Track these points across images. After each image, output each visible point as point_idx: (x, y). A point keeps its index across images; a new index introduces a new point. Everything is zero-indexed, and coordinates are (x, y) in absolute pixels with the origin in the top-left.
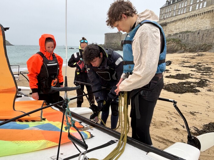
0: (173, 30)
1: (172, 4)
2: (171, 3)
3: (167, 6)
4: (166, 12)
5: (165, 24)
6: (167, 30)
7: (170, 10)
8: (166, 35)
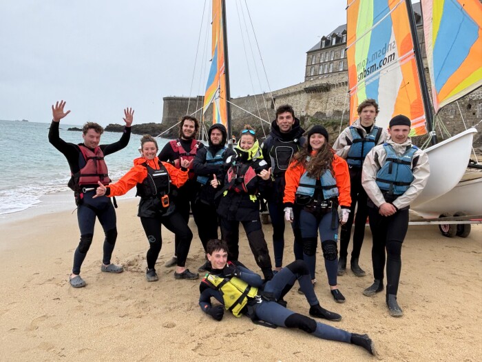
1: (335, 46)
2: (334, 43)
3: (324, 49)
4: (321, 62)
5: (326, 88)
6: (331, 101)
7: (330, 57)
8: (329, 112)
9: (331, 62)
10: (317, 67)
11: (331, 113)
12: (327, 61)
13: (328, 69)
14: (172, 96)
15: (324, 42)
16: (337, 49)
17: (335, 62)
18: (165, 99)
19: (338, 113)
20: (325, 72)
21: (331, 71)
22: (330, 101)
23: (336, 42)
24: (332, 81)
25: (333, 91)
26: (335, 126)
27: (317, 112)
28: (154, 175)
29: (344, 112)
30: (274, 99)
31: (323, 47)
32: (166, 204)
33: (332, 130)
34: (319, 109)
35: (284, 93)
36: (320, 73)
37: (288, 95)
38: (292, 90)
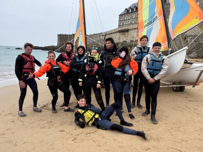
0: (135, 36)
2: (130, 11)
4: (125, 19)
5: (127, 31)
7: (129, 17)
8: (128, 41)
9: (129, 19)
10: (123, 21)
11: (129, 41)
12: (127, 19)
13: (128, 22)
14: (61, 34)
15: (126, 11)
16: (131, 14)
17: (131, 19)
18: (58, 35)
19: (132, 41)
20: (127, 24)
21: (129, 23)
22: (129, 36)
23: (131, 11)
24: (130, 27)
25: (130, 32)
26: (131, 47)
27: (124, 41)
28: (54, 68)
29: (134, 41)
30: (105, 35)
31: (126, 13)
32: (59, 80)
33: (130, 48)
34: (124, 40)
35: (110, 33)
36: (125, 24)
37: (111, 34)
38: (113, 31)
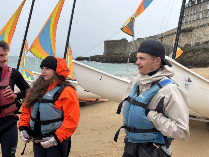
0: (202, 36)
1: (197, 4)
4: (189, 14)
5: (190, 30)
6: (193, 37)
7: (194, 11)
8: (192, 44)
10: (186, 17)
12: (192, 13)
13: (193, 18)
14: (109, 40)
15: (190, 2)
16: (198, 6)
17: (197, 14)
18: (105, 42)
19: (198, 44)
23: (198, 2)
24: (193, 25)
25: (195, 31)
29: (201, 43)
30: (162, 38)
31: (190, 5)
33: (193, 54)
34: (187, 42)
35: (168, 34)
36: (189, 21)
38: (172, 32)
